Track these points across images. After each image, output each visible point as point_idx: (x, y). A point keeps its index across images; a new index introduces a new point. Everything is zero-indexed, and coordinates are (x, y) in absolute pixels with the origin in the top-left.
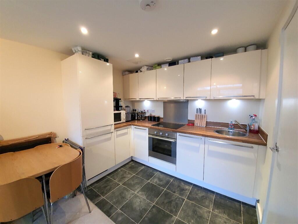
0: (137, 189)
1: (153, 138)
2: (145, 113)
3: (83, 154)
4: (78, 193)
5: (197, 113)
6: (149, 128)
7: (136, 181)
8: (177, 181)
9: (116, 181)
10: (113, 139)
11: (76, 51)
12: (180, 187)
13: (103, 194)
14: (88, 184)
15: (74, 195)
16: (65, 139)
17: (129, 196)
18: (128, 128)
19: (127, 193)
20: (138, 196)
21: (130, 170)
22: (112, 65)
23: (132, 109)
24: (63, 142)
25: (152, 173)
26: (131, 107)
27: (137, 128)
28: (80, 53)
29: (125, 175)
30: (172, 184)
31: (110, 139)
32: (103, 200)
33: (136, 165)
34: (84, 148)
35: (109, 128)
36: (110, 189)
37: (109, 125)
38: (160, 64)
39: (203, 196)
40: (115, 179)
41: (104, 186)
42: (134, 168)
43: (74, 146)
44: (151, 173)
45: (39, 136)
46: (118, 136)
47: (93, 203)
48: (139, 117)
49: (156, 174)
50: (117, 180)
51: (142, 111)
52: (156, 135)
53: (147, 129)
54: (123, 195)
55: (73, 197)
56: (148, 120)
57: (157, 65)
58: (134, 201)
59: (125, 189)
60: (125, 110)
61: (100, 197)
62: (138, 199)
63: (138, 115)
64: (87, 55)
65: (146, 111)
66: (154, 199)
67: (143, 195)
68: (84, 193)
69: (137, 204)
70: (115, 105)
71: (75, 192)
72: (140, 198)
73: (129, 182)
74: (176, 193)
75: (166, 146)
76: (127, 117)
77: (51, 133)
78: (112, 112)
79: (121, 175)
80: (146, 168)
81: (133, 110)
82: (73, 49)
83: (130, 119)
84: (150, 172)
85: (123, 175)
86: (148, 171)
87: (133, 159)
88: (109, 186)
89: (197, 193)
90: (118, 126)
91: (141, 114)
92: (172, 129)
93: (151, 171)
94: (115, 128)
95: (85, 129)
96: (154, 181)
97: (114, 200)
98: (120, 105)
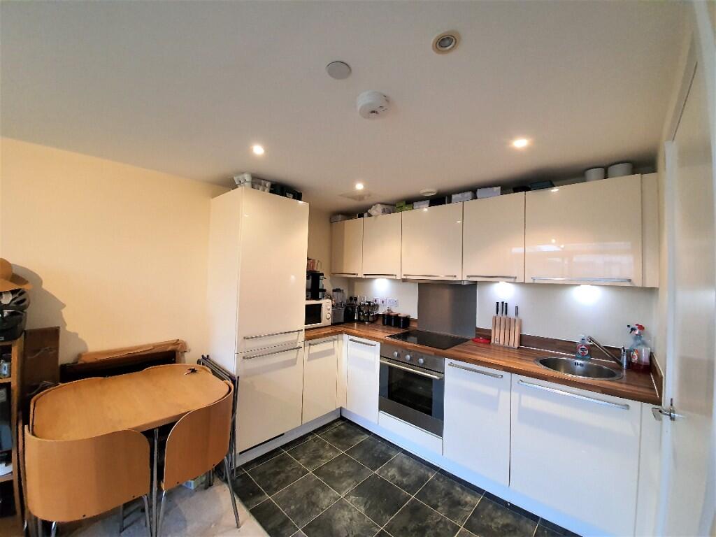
0: (346, 488)
1: (390, 367)
2: (376, 306)
3: (236, 390)
4: (217, 481)
5: (497, 313)
6: (382, 342)
7: (346, 468)
8: (444, 480)
9: (301, 463)
10: (299, 362)
11: (240, 182)
12: (450, 496)
13: (269, 489)
14: (240, 462)
15: (209, 485)
16: (203, 356)
17: (326, 502)
18: (334, 340)
19: (322, 496)
20: (347, 506)
21: (334, 441)
22: (308, 204)
23: (347, 296)
24: (199, 362)
25: (386, 454)
26: (346, 292)
27: (354, 341)
28: (248, 185)
29: (322, 452)
30: (432, 487)
31: (293, 362)
32: (269, 503)
33: (350, 431)
34: (238, 377)
35: (294, 337)
36: (285, 482)
37: (293, 332)
38: (410, 202)
39: (507, 525)
40: (298, 459)
41: (273, 470)
42: (344, 436)
43: (218, 372)
44: (382, 452)
45: (155, 346)
46: (312, 357)
47: (247, 506)
48: (363, 315)
49: (396, 456)
50: (303, 460)
51: (369, 302)
52: (398, 361)
53: (378, 345)
54: (314, 498)
55: (206, 488)
56: (384, 324)
57: (404, 202)
58: (336, 515)
59: (318, 484)
60: (331, 298)
61: (261, 495)
62: (346, 513)
63: (360, 310)
64: (260, 189)
65: (379, 302)
66: (384, 517)
67: (359, 503)
68: (229, 481)
69: (345, 524)
70: (310, 287)
71: (212, 477)
72: (350, 511)
73: (331, 470)
74: (439, 509)
75: (421, 388)
76: (334, 314)
77: (177, 343)
78: (302, 302)
79: (313, 451)
80: (371, 440)
81: (351, 298)
82: (235, 178)
83: (342, 320)
84: (380, 450)
85: (317, 450)
86: (377, 447)
87: (344, 415)
88: (283, 472)
89: (493, 515)
90: (312, 333)
91: (367, 308)
92: (435, 349)
93: (384, 448)
94: (307, 339)
95: (245, 338)
96: (389, 474)
97: (293, 507)
98: (320, 287)
